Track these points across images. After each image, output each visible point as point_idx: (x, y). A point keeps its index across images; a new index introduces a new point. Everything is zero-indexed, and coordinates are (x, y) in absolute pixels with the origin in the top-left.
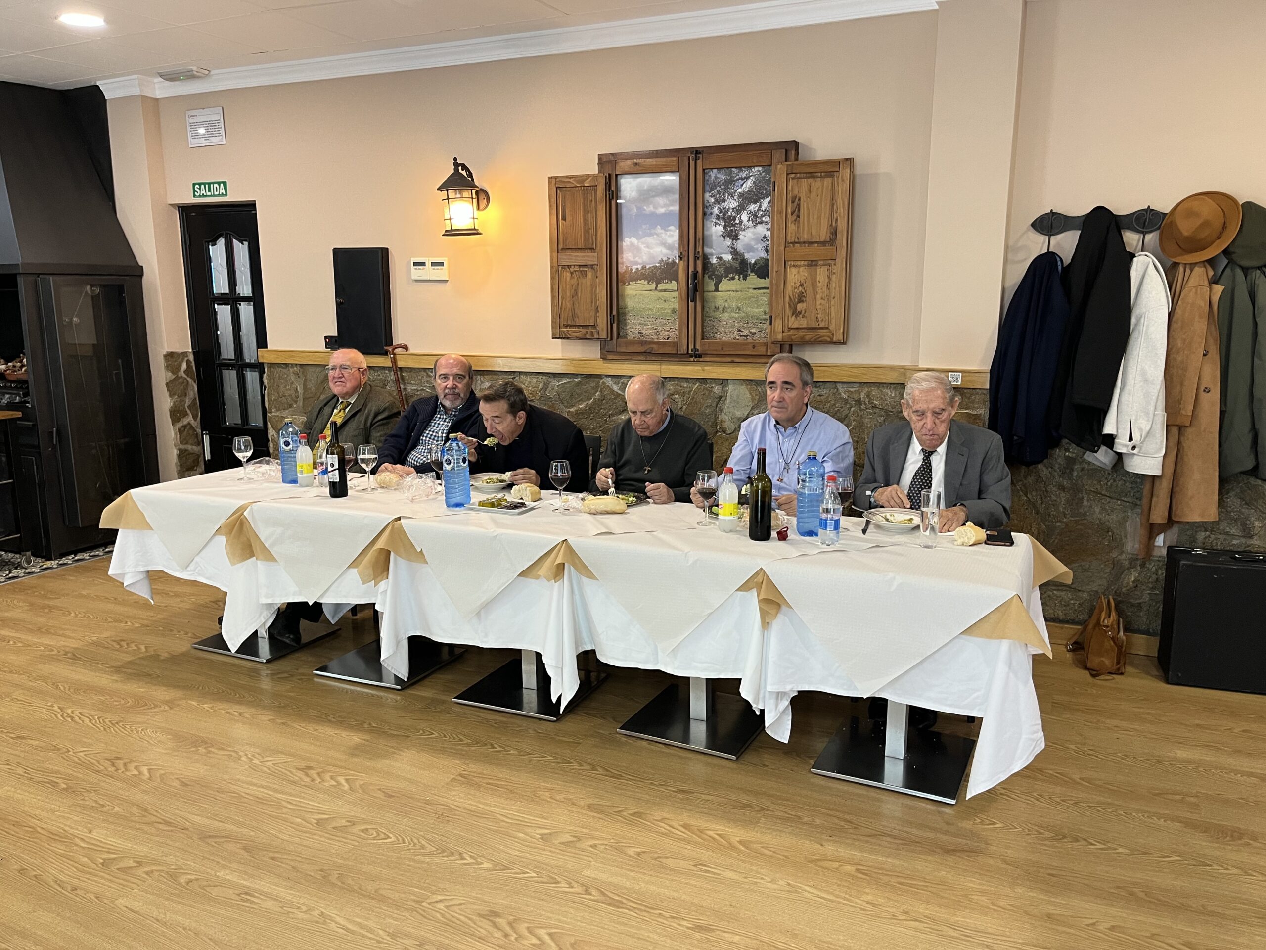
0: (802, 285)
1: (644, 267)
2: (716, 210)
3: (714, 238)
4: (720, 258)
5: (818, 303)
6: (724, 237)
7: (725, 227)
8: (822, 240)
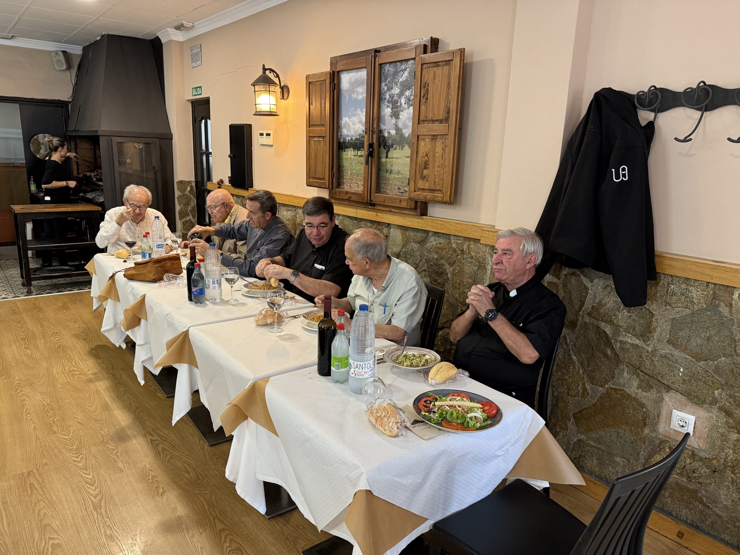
0: (427, 155)
1: (351, 139)
2: (387, 97)
3: (386, 117)
4: (389, 133)
5: (436, 170)
6: (392, 117)
7: (392, 109)
8: (440, 118)
